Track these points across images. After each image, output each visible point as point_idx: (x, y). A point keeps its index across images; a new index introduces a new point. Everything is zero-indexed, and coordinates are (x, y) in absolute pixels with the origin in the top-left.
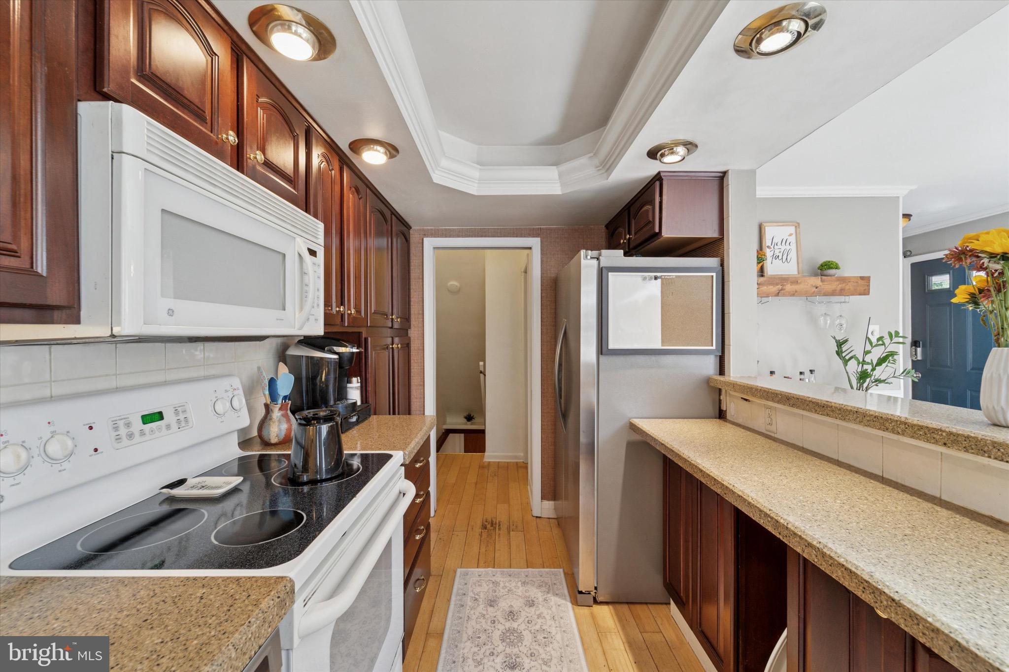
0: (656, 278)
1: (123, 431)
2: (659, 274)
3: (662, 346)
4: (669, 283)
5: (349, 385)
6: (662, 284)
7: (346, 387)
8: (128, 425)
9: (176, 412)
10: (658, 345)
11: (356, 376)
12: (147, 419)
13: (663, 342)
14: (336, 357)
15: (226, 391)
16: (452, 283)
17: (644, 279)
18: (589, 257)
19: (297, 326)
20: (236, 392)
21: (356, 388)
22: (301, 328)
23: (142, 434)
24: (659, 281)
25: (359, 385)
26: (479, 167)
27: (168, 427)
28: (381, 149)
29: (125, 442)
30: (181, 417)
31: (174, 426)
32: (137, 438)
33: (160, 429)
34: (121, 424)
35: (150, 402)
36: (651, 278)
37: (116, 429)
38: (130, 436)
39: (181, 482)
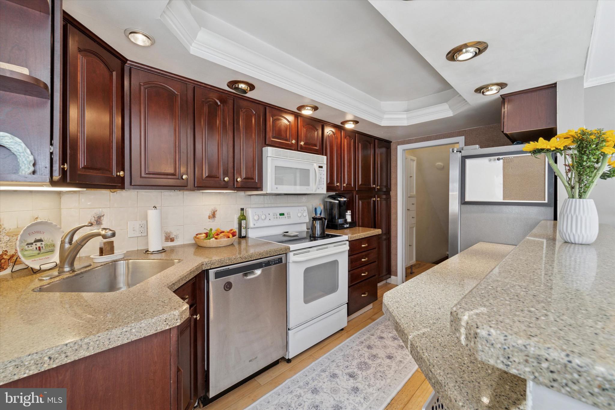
0: (498, 159)
1: (275, 216)
2: (501, 157)
3: (503, 200)
4: (509, 162)
5: (346, 213)
6: (504, 162)
7: (346, 215)
8: (276, 215)
9: (288, 214)
10: (501, 200)
11: (349, 210)
12: (281, 214)
13: (504, 199)
14: (338, 202)
15: (302, 210)
16: (438, 164)
17: (490, 160)
18: (455, 152)
19: (314, 191)
20: (305, 211)
21: (350, 215)
22: (316, 191)
23: (279, 218)
24: (501, 161)
25: (350, 213)
26: (406, 112)
27: (285, 217)
28: (352, 123)
29: (276, 219)
30: (289, 216)
31: (287, 218)
32: (278, 219)
33: (283, 217)
34: (275, 215)
35: (282, 211)
36: (495, 160)
37: (274, 216)
38: (277, 218)
39: (287, 232)
